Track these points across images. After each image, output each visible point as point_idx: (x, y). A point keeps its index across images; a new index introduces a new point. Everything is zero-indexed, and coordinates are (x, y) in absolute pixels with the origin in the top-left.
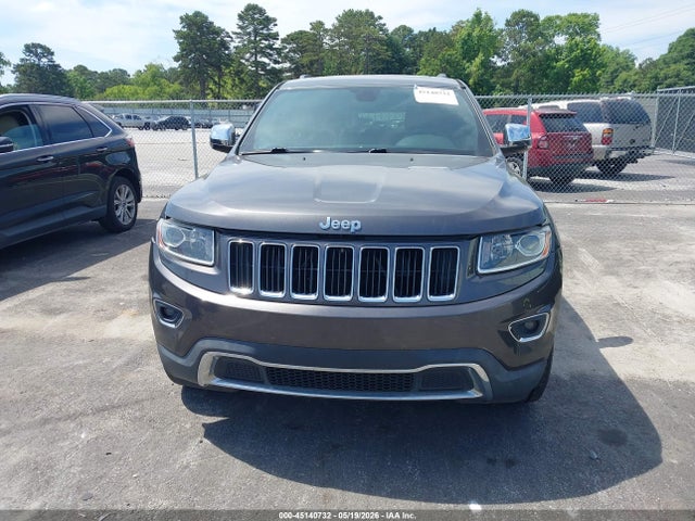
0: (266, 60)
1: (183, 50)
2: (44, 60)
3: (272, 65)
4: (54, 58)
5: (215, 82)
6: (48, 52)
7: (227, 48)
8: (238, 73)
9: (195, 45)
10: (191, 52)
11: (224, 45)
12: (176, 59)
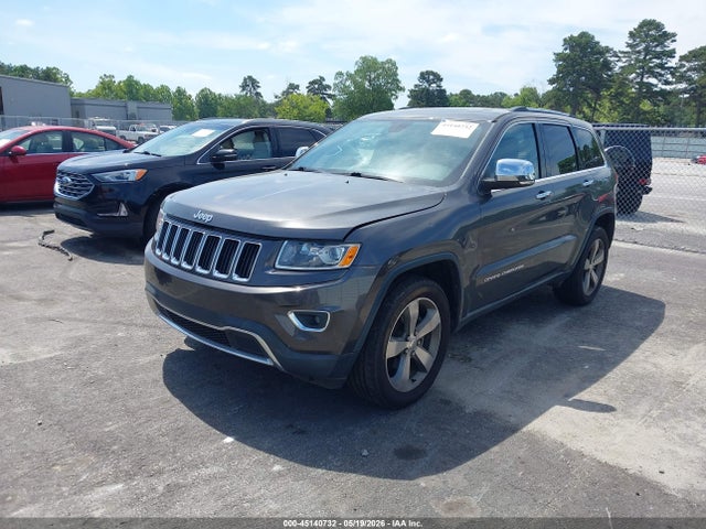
0: (653, 81)
1: (559, 72)
2: (434, 85)
3: (660, 85)
4: (443, 84)
5: (590, 106)
6: (438, 78)
7: (610, 69)
8: (617, 96)
9: (573, 66)
10: (569, 74)
11: (607, 66)
12: (551, 82)
